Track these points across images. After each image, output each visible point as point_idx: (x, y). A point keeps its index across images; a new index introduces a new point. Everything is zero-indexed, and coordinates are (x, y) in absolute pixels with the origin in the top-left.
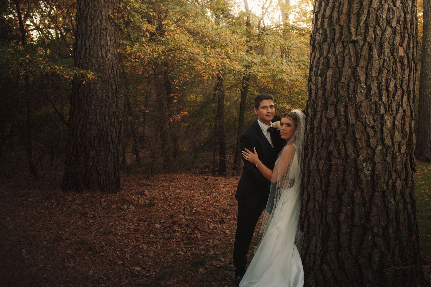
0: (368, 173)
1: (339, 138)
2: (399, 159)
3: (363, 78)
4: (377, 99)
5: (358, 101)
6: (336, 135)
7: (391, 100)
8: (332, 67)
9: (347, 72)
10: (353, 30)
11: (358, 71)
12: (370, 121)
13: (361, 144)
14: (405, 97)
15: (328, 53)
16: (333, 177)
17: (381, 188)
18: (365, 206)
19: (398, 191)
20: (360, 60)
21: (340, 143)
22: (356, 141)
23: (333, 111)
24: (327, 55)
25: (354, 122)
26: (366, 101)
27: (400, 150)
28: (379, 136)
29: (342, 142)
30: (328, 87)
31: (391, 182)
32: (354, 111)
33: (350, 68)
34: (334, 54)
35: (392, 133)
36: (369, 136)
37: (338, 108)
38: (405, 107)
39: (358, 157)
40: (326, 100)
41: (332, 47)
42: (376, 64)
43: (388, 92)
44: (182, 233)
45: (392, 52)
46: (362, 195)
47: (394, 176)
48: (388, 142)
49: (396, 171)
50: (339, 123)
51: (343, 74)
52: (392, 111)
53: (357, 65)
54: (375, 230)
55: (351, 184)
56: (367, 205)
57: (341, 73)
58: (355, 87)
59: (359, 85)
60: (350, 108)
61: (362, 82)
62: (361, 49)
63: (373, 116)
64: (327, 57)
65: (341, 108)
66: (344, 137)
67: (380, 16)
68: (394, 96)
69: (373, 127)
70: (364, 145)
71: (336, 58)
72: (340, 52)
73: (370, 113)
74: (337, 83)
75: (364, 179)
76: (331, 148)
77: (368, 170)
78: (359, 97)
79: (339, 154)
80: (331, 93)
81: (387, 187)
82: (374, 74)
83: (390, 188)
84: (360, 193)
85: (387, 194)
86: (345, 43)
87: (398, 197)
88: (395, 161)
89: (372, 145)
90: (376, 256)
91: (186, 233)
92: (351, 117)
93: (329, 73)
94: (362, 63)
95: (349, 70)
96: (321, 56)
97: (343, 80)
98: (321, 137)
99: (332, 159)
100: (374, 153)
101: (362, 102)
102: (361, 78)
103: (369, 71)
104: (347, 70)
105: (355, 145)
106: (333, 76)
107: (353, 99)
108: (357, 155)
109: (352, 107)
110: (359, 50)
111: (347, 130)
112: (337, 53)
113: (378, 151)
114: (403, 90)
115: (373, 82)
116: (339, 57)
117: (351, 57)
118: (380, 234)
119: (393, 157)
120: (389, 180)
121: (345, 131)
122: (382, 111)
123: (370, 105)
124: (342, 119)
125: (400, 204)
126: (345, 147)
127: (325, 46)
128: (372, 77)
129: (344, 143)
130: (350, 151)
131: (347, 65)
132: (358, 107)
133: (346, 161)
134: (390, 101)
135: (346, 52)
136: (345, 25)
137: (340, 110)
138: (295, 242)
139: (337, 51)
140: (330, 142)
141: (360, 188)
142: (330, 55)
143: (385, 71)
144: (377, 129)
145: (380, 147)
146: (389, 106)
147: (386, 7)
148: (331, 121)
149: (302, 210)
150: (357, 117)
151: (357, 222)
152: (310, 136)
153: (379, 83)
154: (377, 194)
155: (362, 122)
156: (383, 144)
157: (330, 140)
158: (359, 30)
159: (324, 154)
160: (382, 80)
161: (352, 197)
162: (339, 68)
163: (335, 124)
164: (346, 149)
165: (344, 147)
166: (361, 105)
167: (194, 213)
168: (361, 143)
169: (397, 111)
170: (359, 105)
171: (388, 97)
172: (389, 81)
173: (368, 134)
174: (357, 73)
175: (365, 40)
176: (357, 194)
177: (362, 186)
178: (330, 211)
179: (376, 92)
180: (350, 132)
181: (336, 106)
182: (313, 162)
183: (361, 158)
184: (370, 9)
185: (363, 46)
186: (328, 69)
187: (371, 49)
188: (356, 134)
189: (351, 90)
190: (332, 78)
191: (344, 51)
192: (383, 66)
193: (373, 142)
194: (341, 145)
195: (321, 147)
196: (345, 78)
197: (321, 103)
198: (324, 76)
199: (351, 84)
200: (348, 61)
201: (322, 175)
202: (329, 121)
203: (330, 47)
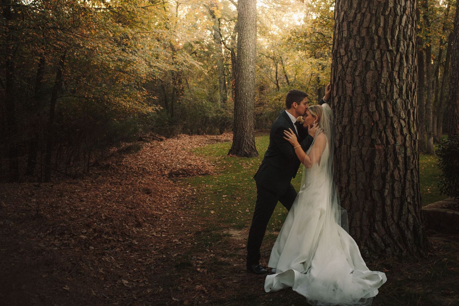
0: (403, 155)
1: (381, 127)
4: (406, 98)
5: (394, 98)
6: (377, 126)
8: (372, 70)
9: (385, 74)
10: (389, 41)
12: (403, 115)
13: (398, 133)
15: (366, 57)
16: (377, 161)
17: (411, 167)
18: (401, 182)
20: (395, 66)
21: (381, 132)
22: (394, 131)
23: (375, 106)
24: (366, 59)
25: (392, 115)
26: (400, 99)
27: (416, 137)
28: (408, 126)
29: (383, 131)
30: (369, 86)
31: (414, 162)
32: (391, 106)
33: (388, 71)
34: (374, 58)
36: (402, 126)
37: (379, 103)
39: (396, 143)
40: (367, 96)
41: (371, 52)
42: (405, 70)
46: (399, 173)
47: (416, 157)
49: (416, 153)
50: (380, 115)
51: (382, 76)
53: (393, 69)
55: (392, 165)
56: (402, 181)
57: (380, 75)
58: (392, 88)
59: (395, 86)
60: (388, 104)
61: (397, 84)
62: (395, 58)
63: (404, 111)
64: (365, 61)
65: (382, 104)
66: (385, 128)
67: (407, 32)
68: (413, 95)
69: (404, 119)
71: (376, 63)
72: (378, 58)
73: (402, 108)
74: (376, 83)
75: (401, 161)
76: (373, 137)
77: (403, 153)
78: (396, 96)
79: (382, 141)
80: (372, 91)
82: (404, 78)
84: (398, 172)
85: (413, 171)
86: (383, 52)
88: (415, 146)
89: (404, 133)
90: (411, 220)
92: (390, 111)
93: (369, 74)
94: (397, 68)
95: (387, 73)
99: (376, 145)
100: (405, 140)
102: (396, 81)
103: (401, 75)
105: (393, 134)
106: (373, 77)
107: (390, 97)
108: (394, 142)
109: (390, 103)
111: (387, 121)
112: (376, 59)
113: (407, 138)
115: (404, 84)
116: (378, 62)
117: (388, 63)
118: (411, 202)
119: (415, 143)
121: (385, 123)
122: (409, 108)
123: (402, 102)
124: (383, 113)
127: (363, 52)
128: (403, 80)
129: (385, 133)
130: (390, 138)
131: (385, 69)
132: (394, 104)
133: (387, 146)
135: (384, 58)
136: (382, 37)
139: (376, 57)
140: (372, 132)
141: (398, 168)
142: (369, 60)
143: (409, 76)
144: (407, 121)
145: (408, 135)
147: (410, 26)
148: (373, 114)
150: (394, 111)
151: (397, 194)
153: (407, 85)
154: (408, 171)
155: (397, 116)
156: (410, 133)
157: (372, 130)
158: (394, 41)
159: (367, 142)
160: (408, 83)
161: (392, 176)
162: (378, 71)
164: (387, 137)
165: (385, 136)
166: (396, 102)
174: (393, 76)
175: (398, 50)
176: (396, 173)
177: (399, 166)
178: (376, 188)
179: (405, 92)
180: (389, 123)
181: (377, 102)
183: (398, 144)
184: (401, 26)
185: (396, 55)
186: (368, 71)
187: (401, 58)
188: (394, 124)
189: (388, 89)
190: (372, 79)
191: (382, 57)
193: (405, 131)
194: (383, 134)
195: (362, 135)
196: (384, 80)
197: (361, 99)
198: (363, 76)
199: (388, 84)
200: (386, 66)
201: (366, 159)
202: (371, 114)
203: (368, 52)
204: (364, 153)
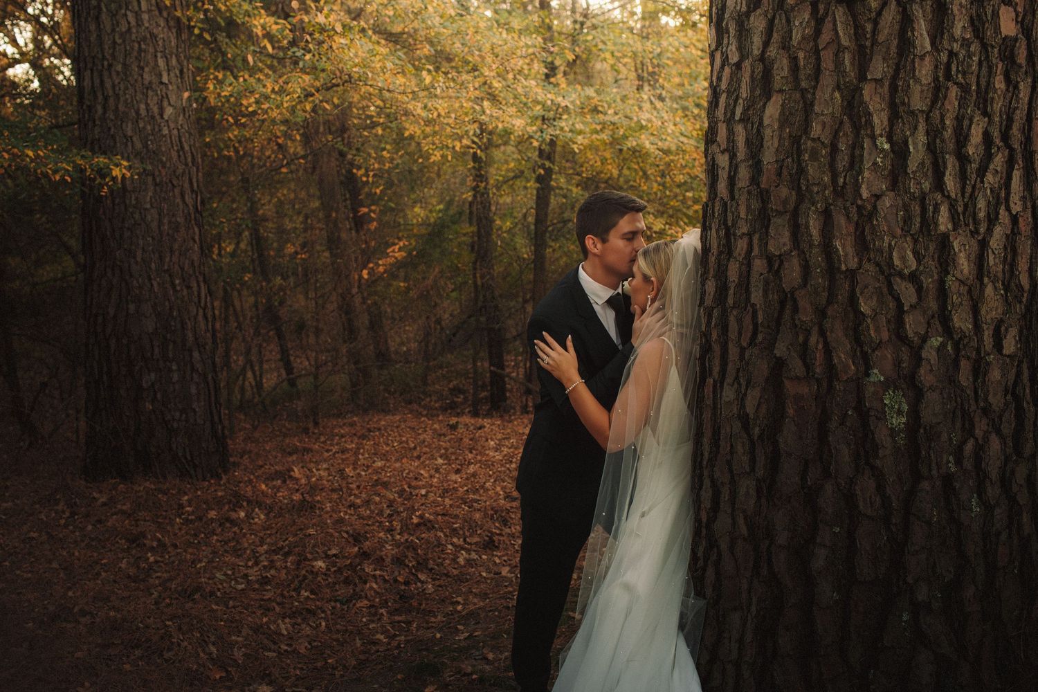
0: (898, 421)
1: (806, 315)
2: (995, 374)
3: (880, 120)
4: (926, 186)
5: (865, 194)
6: (795, 308)
7: (974, 187)
8: (781, 91)
9: (828, 101)
11: (867, 98)
12: (904, 258)
13: (878, 331)
14: (1017, 175)
15: (766, 44)
16: (788, 438)
17: (939, 467)
18: (888, 525)
19: (994, 473)
20: (871, 59)
21: (808, 333)
22: (860, 325)
23: (787, 234)
24: (763, 52)
25: (853, 263)
26: (892, 194)
27: (998, 346)
28: (933, 305)
29: (816, 329)
30: (768, 157)
31: (969, 446)
32: (852, 229)
33: (838, 87)
34: (785, 45)
35: (976, 293)
36: (900, 305)
37: (802, 221)
38: (1016, 207)
39: (868, 375)
40: (764, 196)
41: (780, 22)
42: (925, 71)
43: (963, 159)
44: (385, 581)
45: (976, 24)
46: (881, 489)
47: (981, 426)
48: (961, 321)
49: (986, 412)
50: (806, 269)
51: (817, 109)
52: (976, 222)
53: (862, 77)
54: (922, 594)
55: (847, 459)
56: (896, 519)
57: (808, 107)
58: (857, 152)
59: (867, 143)
60: (840, 220)
61: (877, 133)
62: (876, 23)
63: (915, 241)
64: (762, 58)
65: (811, 222)
66: (822, 313)
68: (982, 171)
69: (914, 278)
70: (885, 335)
71: (794, 60)
72: (803, 38)
73: (906, 231)
74: (796, 141)
75: (887, 444)
76: (780, 350)
77: (900, 412)
78: (870, 183)
79: (808, 367)
80: (779, 174)
81: (959, 462)
82: (918, 102)
83: (968, 464)
84: (873, 484)
85: (957, 485)
86: (821, 9)
87: (993, 492)
88: (984, 382)
89: (910, 334)
90: (925, 671)
91: (396, 581)
92: (844, 247)
93: (772, 111)
94: (879, 68)
95: (837, 95)
96: (743, 55)
97: (816, 130)
98: (747, 320)
99: (787, 383)
100: (918, 360)
101: (877, 197)
102: (876, 120)
103: (900, 94)
104: (827, 96)
105: (857, 336)
106: (784, 120)
107: (849, 190)
108: (862, 369)
109: (848, 216)
110: (869, 27)
111: (832, 289)
112: (794, 42)
113: (929, 353)
114: (1012, 150)
115: (916, 128)
116: (801, 55)
117: (840, 50)
118: (934, 606)
119: (979, 369)
120: (964, 442)
121: (825, 294)
122: (944, 222)
123: (906, 207)
124: (816, 257)
125: (997, 511)
126: (826, 344)
127: (758, 23)
128: (912, 113)
129: (822, 333)
130: (842, 356)
131: (827, 80)
132: (865, 217)
133: (830, 386)
134: (969, 189)
135: (825, 37)
137: (807, 227)
138: (681, 627)
139: (796, 36)
140: (778, 332)
141: (873, 467)
142: (772, 52)
143: (954, 92)
144: (928, 282)
145: (936, 341)
146: (966, 206)
148: (782, 262)
149: (697, 533)
150: (862, 246)
151: (865, 570)
152: (715, 313)
153: (934, 133)
154: (925, 485)
155: (878, 265)
156: (948, 330)
157: (778, 322)
159: (761, 368)
160: (942, 120)
161: (850, 499)
162: (803, 92)
163: (792, 272)
164: (828, 351)
165: (820, 346)
166: (875, 207)
167: (418, 525)
168: (877, 329)
169: (992, 220)
170: (869, 207)
171: (963, 176)
172: (966, 123)
173: (897, 299)
174: (862, 102)
176: (866, 488)
177: (878, 463)
178: (782, 538)
179: (923, 164)
180: (842, 296)
181: (795, 214)
182: (728, 394)
183: (877, 376)
185: (879, 13)
186: (769, 99)
187: (906, 21)
188: (861, 301)
189: (842, 162)
190: (781, 127)
191: (818, 32)
192: (948, 76)
193: (913, 324)
194: (813, 339)
195: (750, 344)
196: (824, 124)
197: (748, 208)
198: (756, 119)
199: (843, 140)
200: (831, 66)
201: (757, 431)
202: (775, 264)
203: (771, 23)
204: (750, 409)
